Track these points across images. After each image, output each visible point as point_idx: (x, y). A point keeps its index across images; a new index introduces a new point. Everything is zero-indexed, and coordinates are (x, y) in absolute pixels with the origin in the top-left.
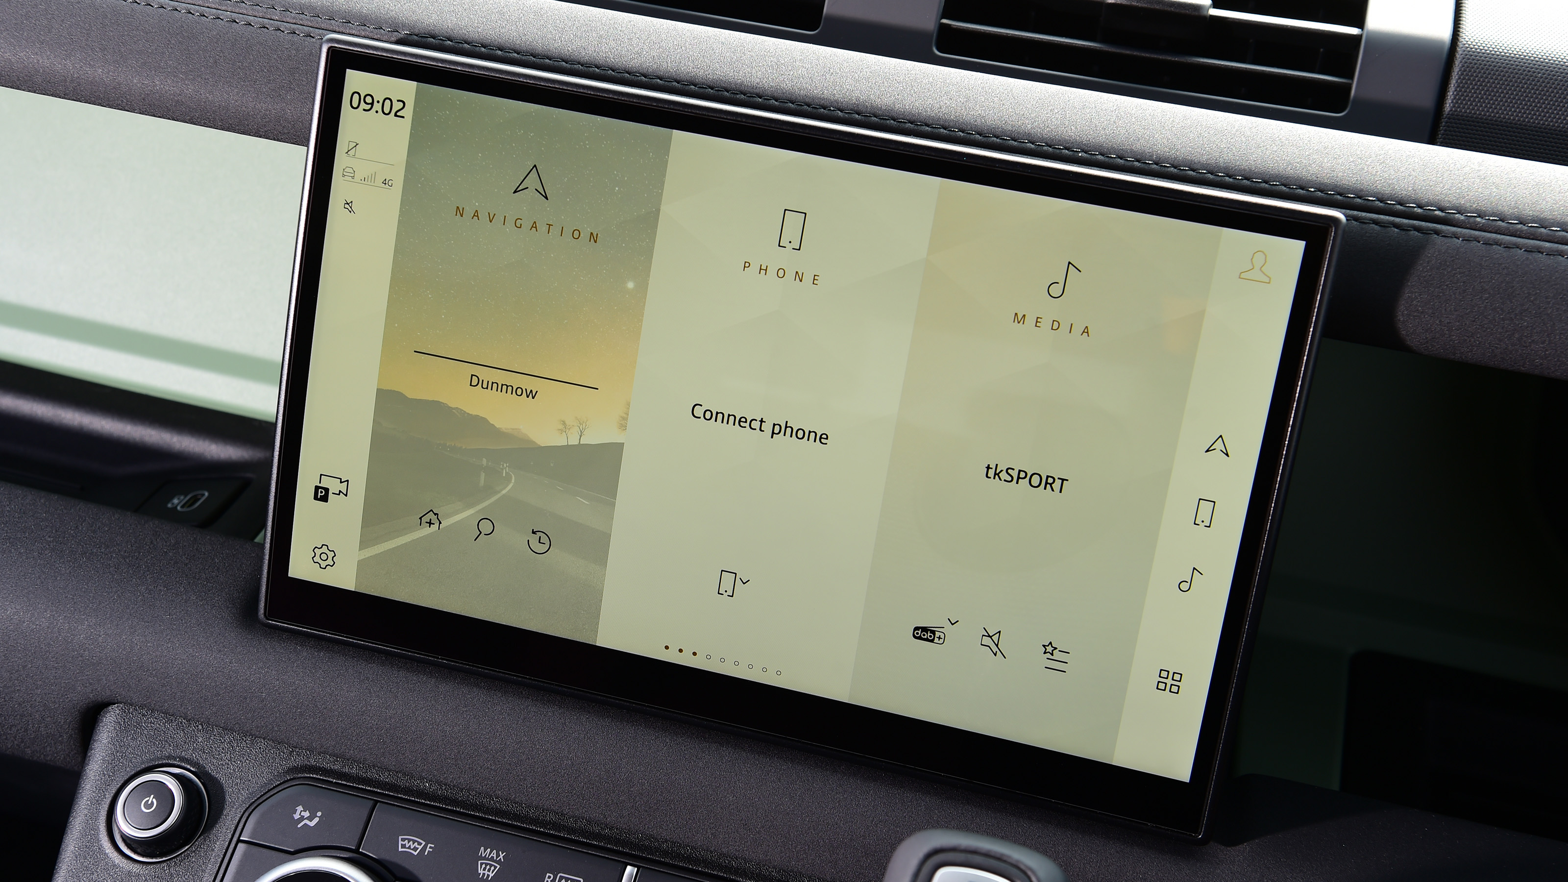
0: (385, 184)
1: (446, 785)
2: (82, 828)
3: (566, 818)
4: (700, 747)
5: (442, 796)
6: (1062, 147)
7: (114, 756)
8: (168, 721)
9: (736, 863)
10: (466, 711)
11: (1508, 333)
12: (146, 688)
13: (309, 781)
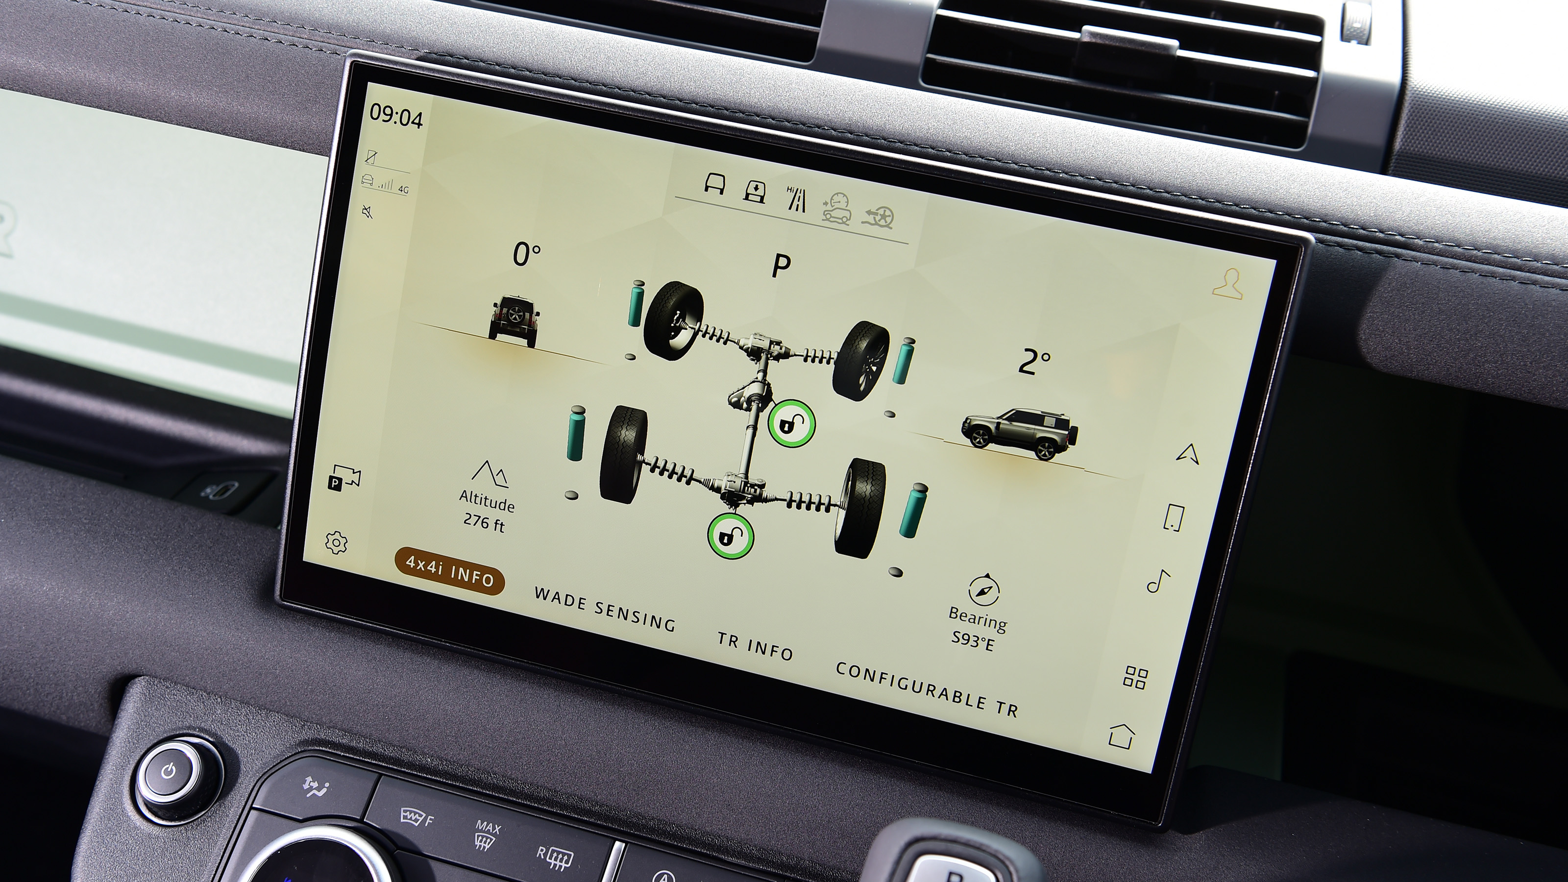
0: (402, 191)
1: (446, 760)
2: (108, 791)
3: (559, 794)
4: (687, 731)
5: (442, 771)
6: (1043, 168)
7: (139, 725)
8: (190, 693)
9: (718, 840)
10: (467, 692)
11: (1463, 353)
12: (170, 662)
13: (319, 754)
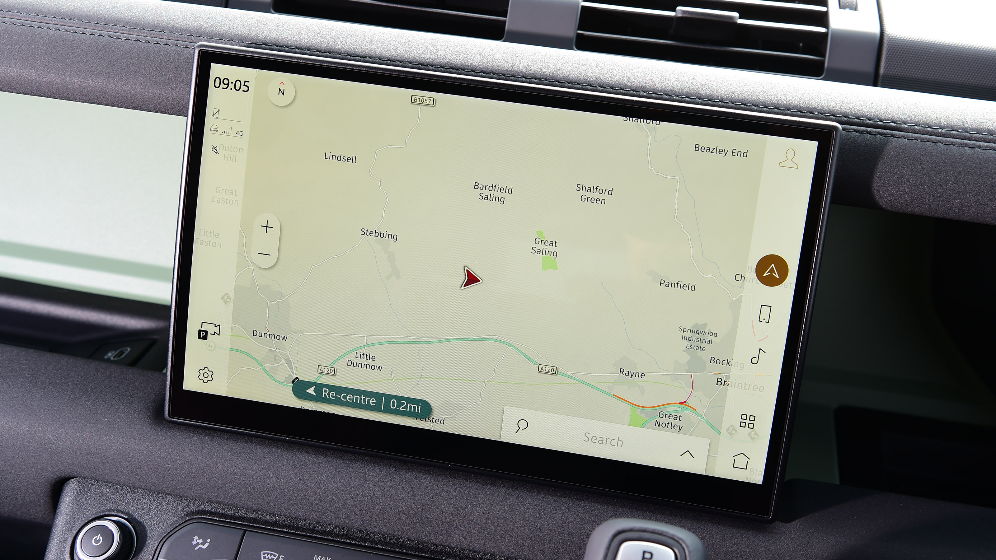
0: (238, 134)
1: (290, 517)
3: (369, 533)
5: (288, 525)
6: (662, 94)
7: (74, 511)
8: (108, 487)
10: (302, 469)
11: (939, 194)
12: (93, 466)
13: (201, 520)
